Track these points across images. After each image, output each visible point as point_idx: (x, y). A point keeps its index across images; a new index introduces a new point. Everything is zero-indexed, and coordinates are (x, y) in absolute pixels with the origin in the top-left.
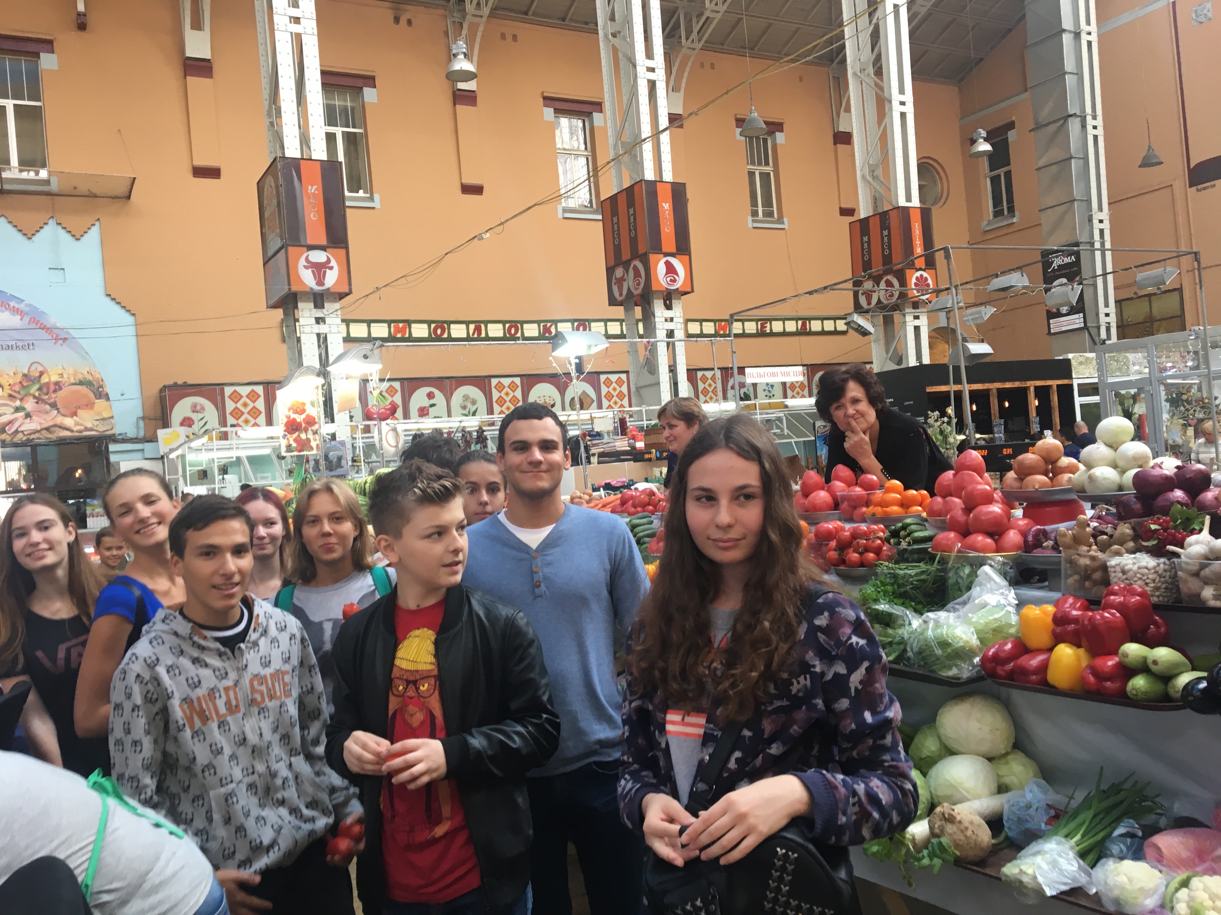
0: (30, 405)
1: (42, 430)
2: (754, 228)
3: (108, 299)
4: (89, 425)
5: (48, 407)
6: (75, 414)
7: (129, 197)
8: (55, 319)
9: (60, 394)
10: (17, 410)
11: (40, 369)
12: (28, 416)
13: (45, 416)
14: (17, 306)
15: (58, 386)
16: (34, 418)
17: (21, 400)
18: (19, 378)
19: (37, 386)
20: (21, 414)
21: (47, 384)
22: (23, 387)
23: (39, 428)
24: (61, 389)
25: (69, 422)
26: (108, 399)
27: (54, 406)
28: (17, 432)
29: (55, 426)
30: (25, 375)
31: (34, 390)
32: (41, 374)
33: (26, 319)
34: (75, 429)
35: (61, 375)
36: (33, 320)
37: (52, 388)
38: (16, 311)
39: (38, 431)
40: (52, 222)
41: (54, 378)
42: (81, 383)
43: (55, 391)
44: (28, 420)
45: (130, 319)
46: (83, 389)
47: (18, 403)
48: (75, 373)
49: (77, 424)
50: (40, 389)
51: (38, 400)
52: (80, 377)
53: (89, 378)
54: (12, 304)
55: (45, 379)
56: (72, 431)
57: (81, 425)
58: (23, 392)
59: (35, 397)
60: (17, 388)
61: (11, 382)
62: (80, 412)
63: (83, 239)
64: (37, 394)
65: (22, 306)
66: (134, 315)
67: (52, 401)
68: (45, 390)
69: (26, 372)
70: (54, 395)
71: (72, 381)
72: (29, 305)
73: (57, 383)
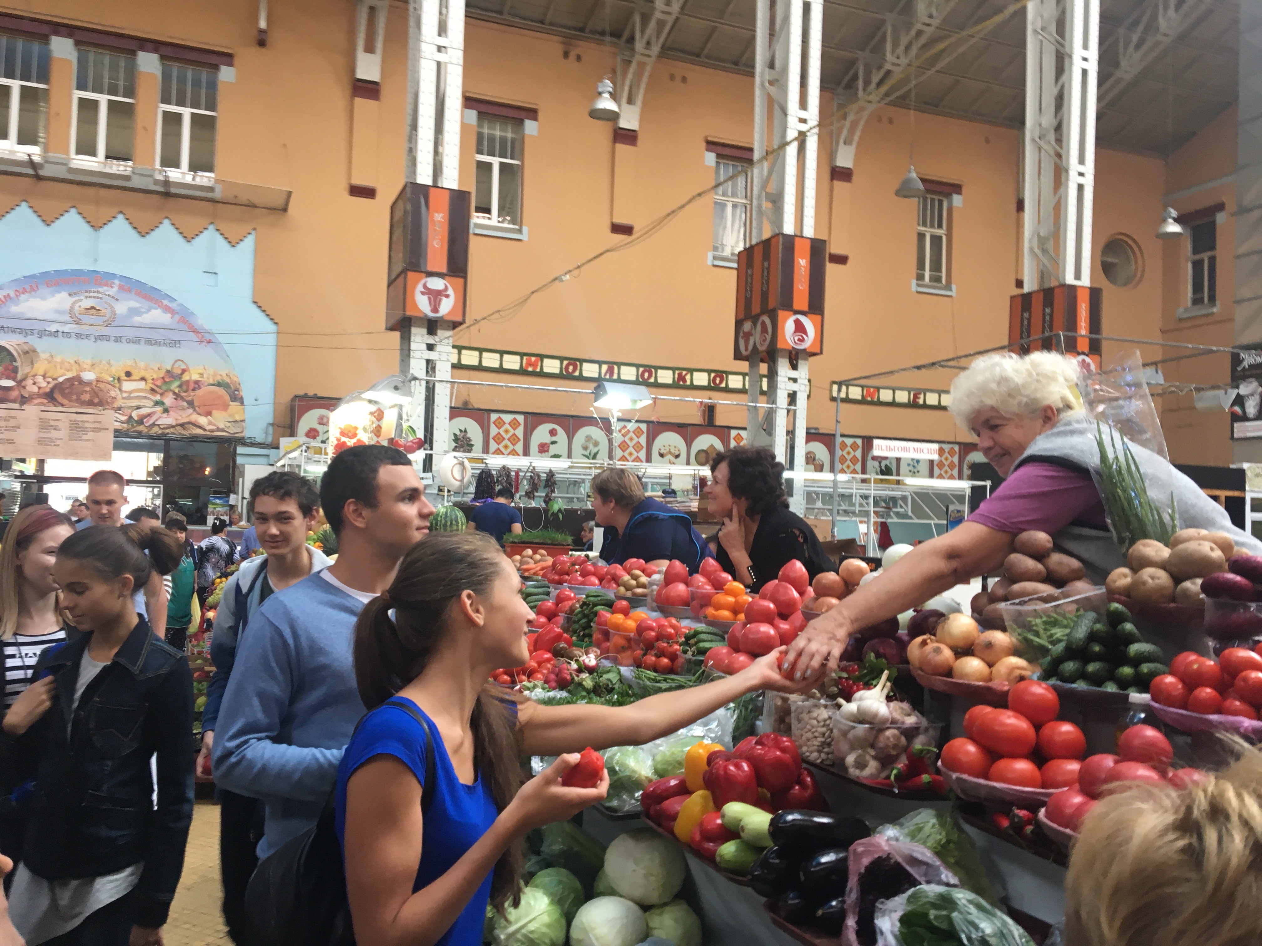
0: (169, 400)
1: (177, 425)
2: (918, 292)
3: (254, 308)
4: (221, 426)
5: (185, 404)
6: (209, 414)
7: (285, 210)
8: (203, 321)
9: (198, 392)
10: (157, 403)
11: (183, 367)
12: (166, 411)
13: (181, 412)
14: (169, 304)
15: (197, 385)
16: (171, 413)
17: (162, 394)
18: (162, 374)
19: (177, 383)
20: (159, 409)
21: (187, 382)
22: (165, 383)
23: (174, 423)
24: (199, 388)
25: (203, 420)
26: (242, 403)
27: (191, 404)
28: (154, 425)
29: (190, 423)
30: (168, 372)
31: (175, 386)
32: (184, 371)
33: (177, 317)
34: (208, 428)
35: (201, 375)
36: (183, 320)
37: (192, 386)
38: (167, 309)
39: (173, 427)
40: (211, 228)
41: (195, 377)
42: (219, 384)
43: (194, 390)
44: (165, 415)
45: (272, 328)
46: (221, 391)
47: (158, 397)
48: (215, 375)
49: (210, 423)
50: (180, 386)
51: (177, 396)
52: (219, 378)
53: (227, 380)
54: (165, 302)
55: (186, 377)
56: (205, 430)
57: (214, 425)
58: (164, 388)
59: (174, 393)
60: (159, 383)
61: (155, 376)
62: (214, 413)
63: (238, 246)
64: (177, 391)
65: (173, 305)
66: (276, 323)
67: (190, 398)
68: (184, 387)
69: (169, 368)
70: (192, 394)
71: (211, 382)
72: (181, 305)
73: (197, 382)
